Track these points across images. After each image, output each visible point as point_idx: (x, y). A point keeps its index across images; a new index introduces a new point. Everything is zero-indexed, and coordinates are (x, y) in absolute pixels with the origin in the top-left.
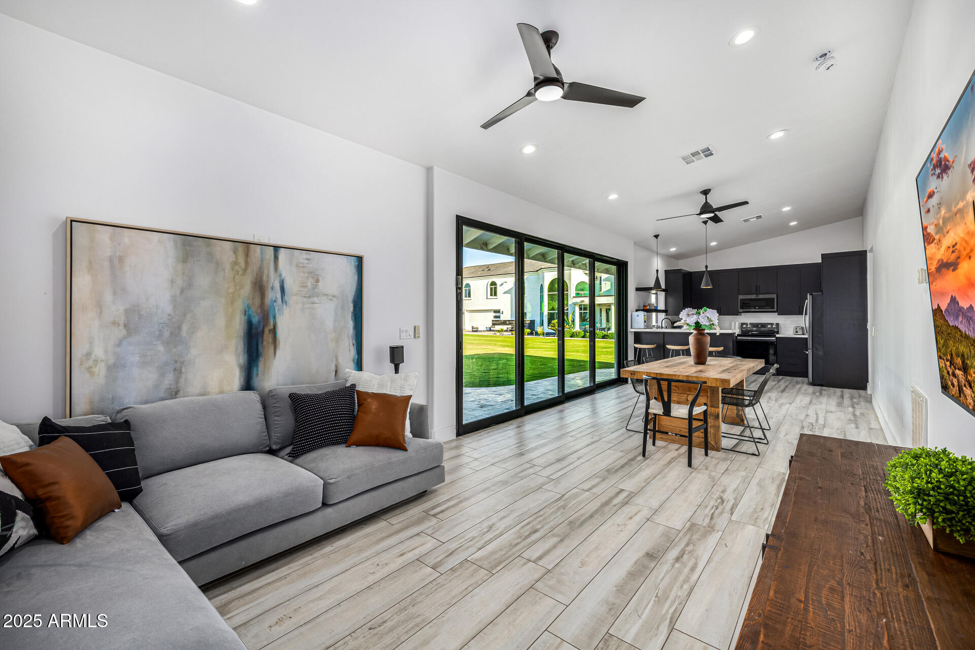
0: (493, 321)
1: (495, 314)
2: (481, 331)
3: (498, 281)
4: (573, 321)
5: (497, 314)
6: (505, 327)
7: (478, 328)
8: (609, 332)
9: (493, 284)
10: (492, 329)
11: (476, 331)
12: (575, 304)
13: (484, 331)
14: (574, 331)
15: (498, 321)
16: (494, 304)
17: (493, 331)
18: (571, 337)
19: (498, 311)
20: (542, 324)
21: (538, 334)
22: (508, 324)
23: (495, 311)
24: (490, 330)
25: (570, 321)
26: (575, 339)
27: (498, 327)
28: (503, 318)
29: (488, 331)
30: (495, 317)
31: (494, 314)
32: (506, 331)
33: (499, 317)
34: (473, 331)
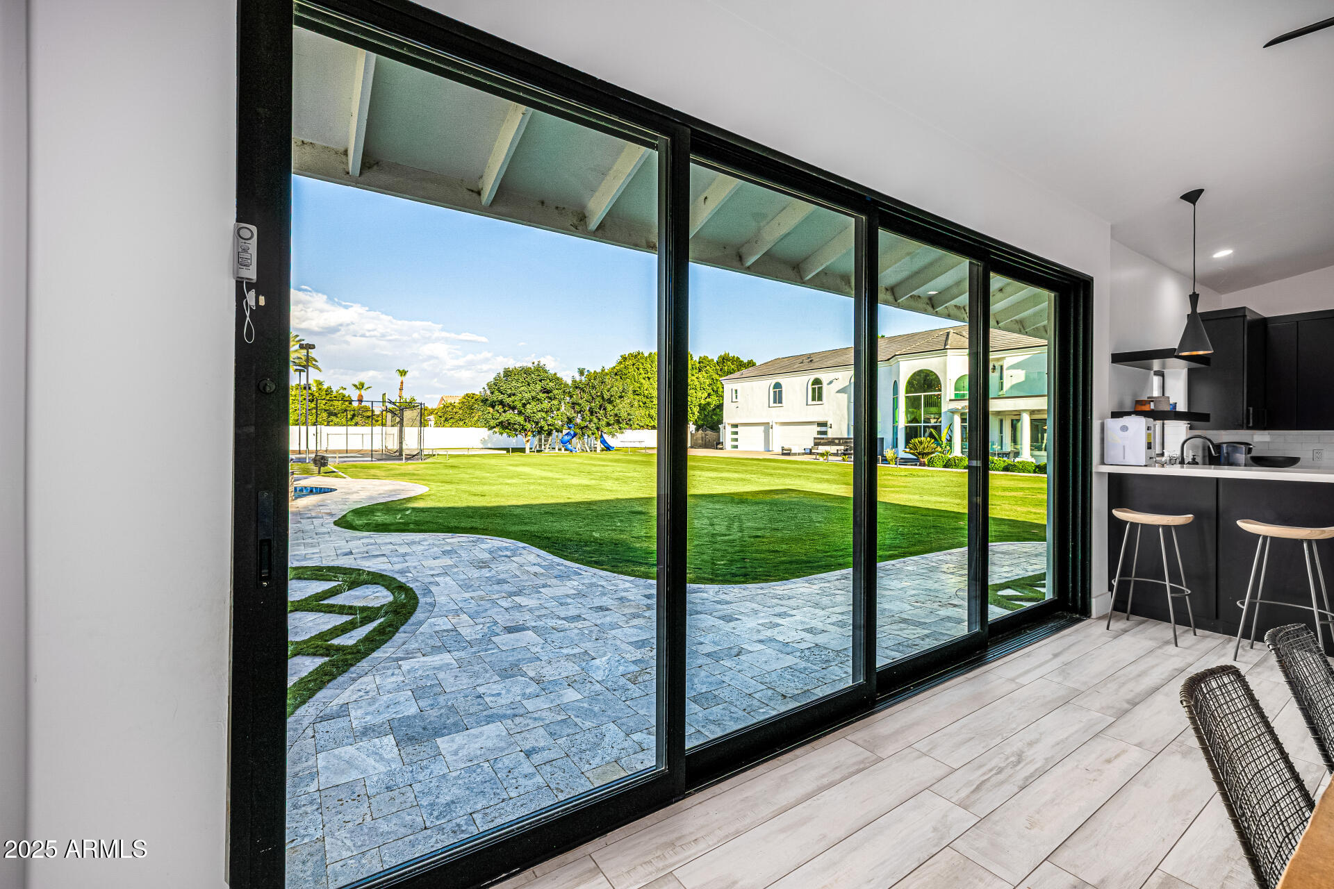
0: (815, 438)
1: (819, 429)
2: (795, 454)
3: (825, 377)
4: (950, 440)
5: (823, 429)
6: (833, 449)
7: (790, 450)
8: (1017, 460)
9: (817, 382)
10: (813, 451)
11: (789, 454)
12: (953, 412)
13: (799, 454)
14: (950, 457)
15: (823, 439)
16: (817, 413)
17: (814, 454)
18: (945, 466)
19: (823, 424)
20: (895, 445)
21: (886, 460)
22: (839, 444)
23: (820, 424)
24: (811, 453)
25: (944, 439)
26: (954, 470)
27: (822, 449)
28: (831, 434)
29: (806, 454)
30: (820, 433)
31: (816, 429)
32: (836, 455)
33: (825, 433)
34: (783, 454)
